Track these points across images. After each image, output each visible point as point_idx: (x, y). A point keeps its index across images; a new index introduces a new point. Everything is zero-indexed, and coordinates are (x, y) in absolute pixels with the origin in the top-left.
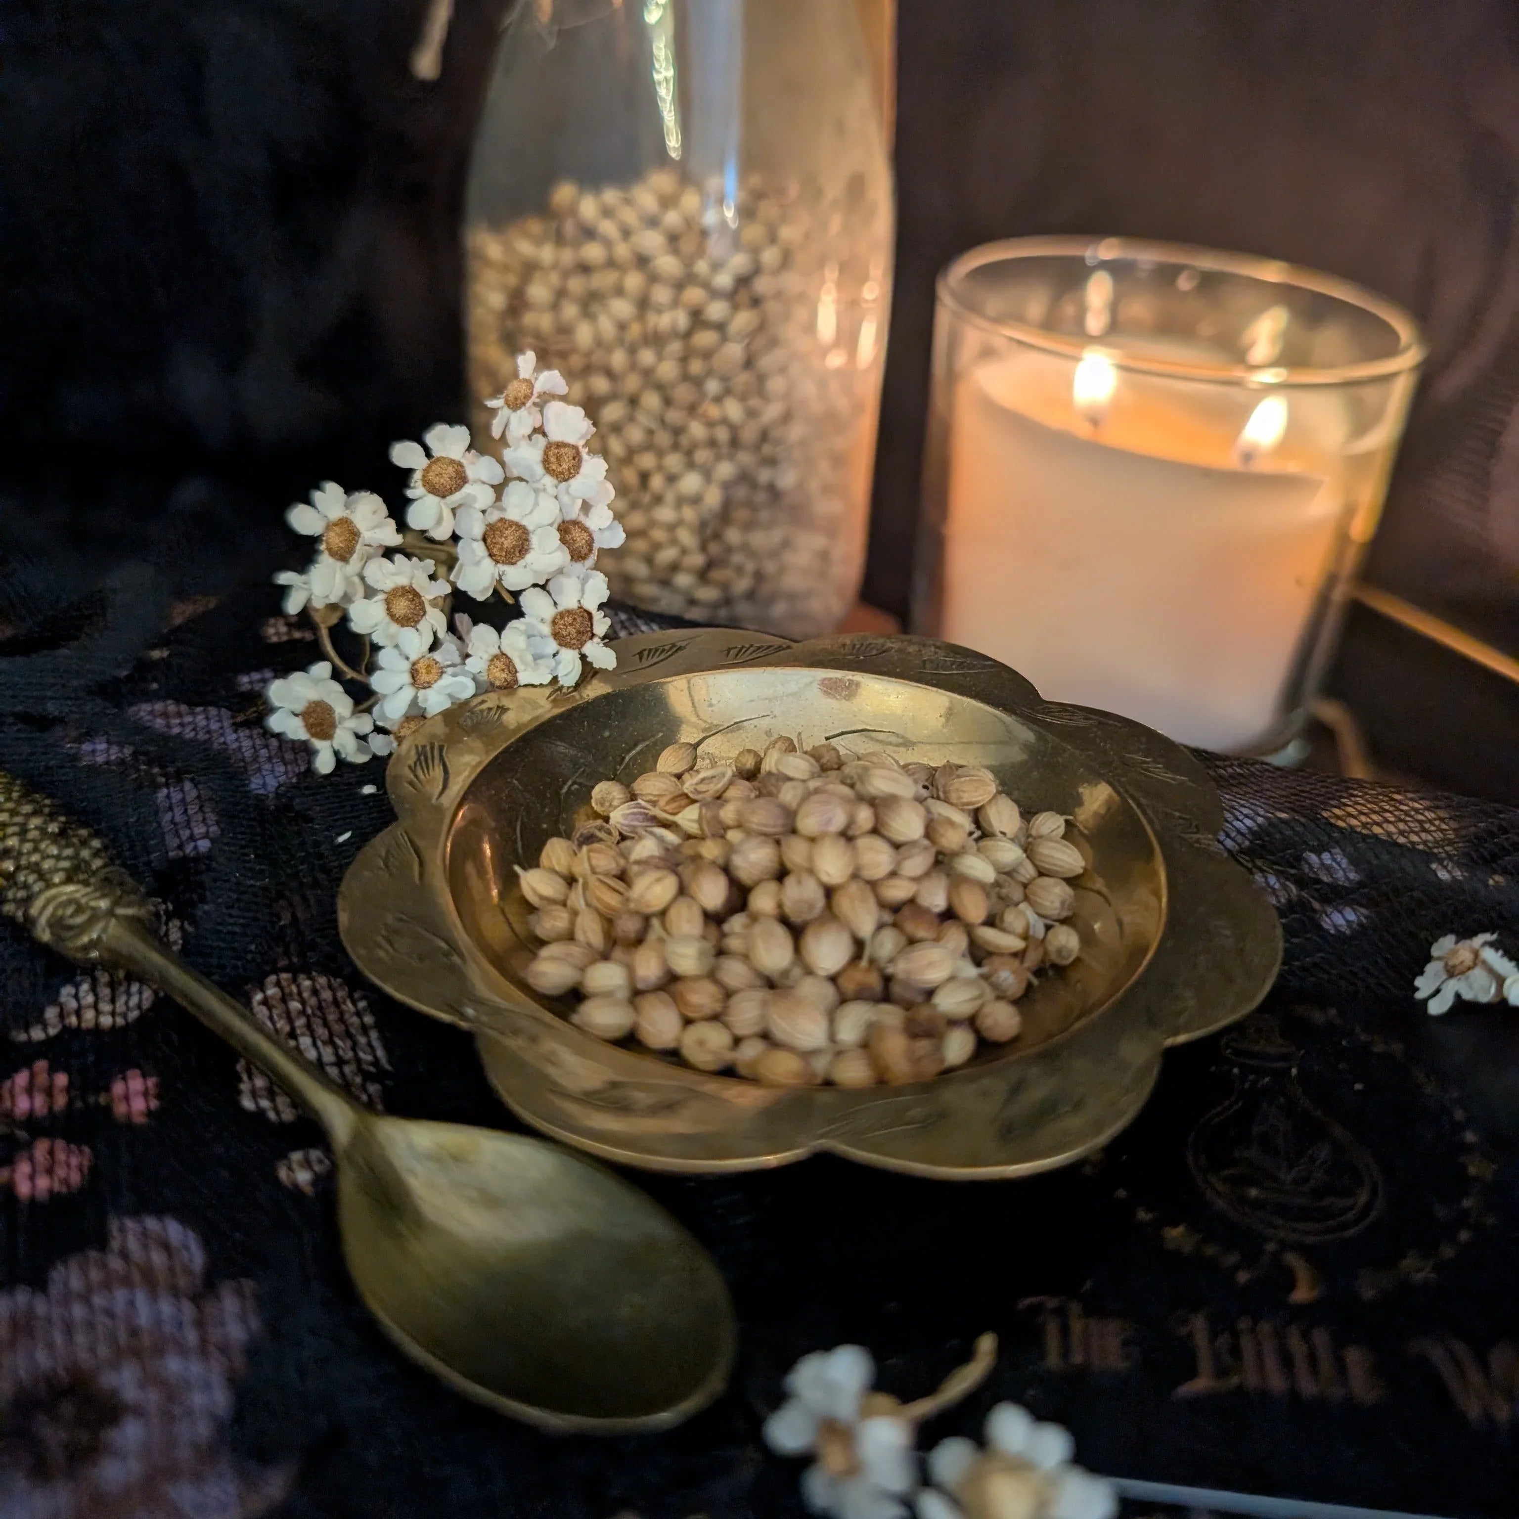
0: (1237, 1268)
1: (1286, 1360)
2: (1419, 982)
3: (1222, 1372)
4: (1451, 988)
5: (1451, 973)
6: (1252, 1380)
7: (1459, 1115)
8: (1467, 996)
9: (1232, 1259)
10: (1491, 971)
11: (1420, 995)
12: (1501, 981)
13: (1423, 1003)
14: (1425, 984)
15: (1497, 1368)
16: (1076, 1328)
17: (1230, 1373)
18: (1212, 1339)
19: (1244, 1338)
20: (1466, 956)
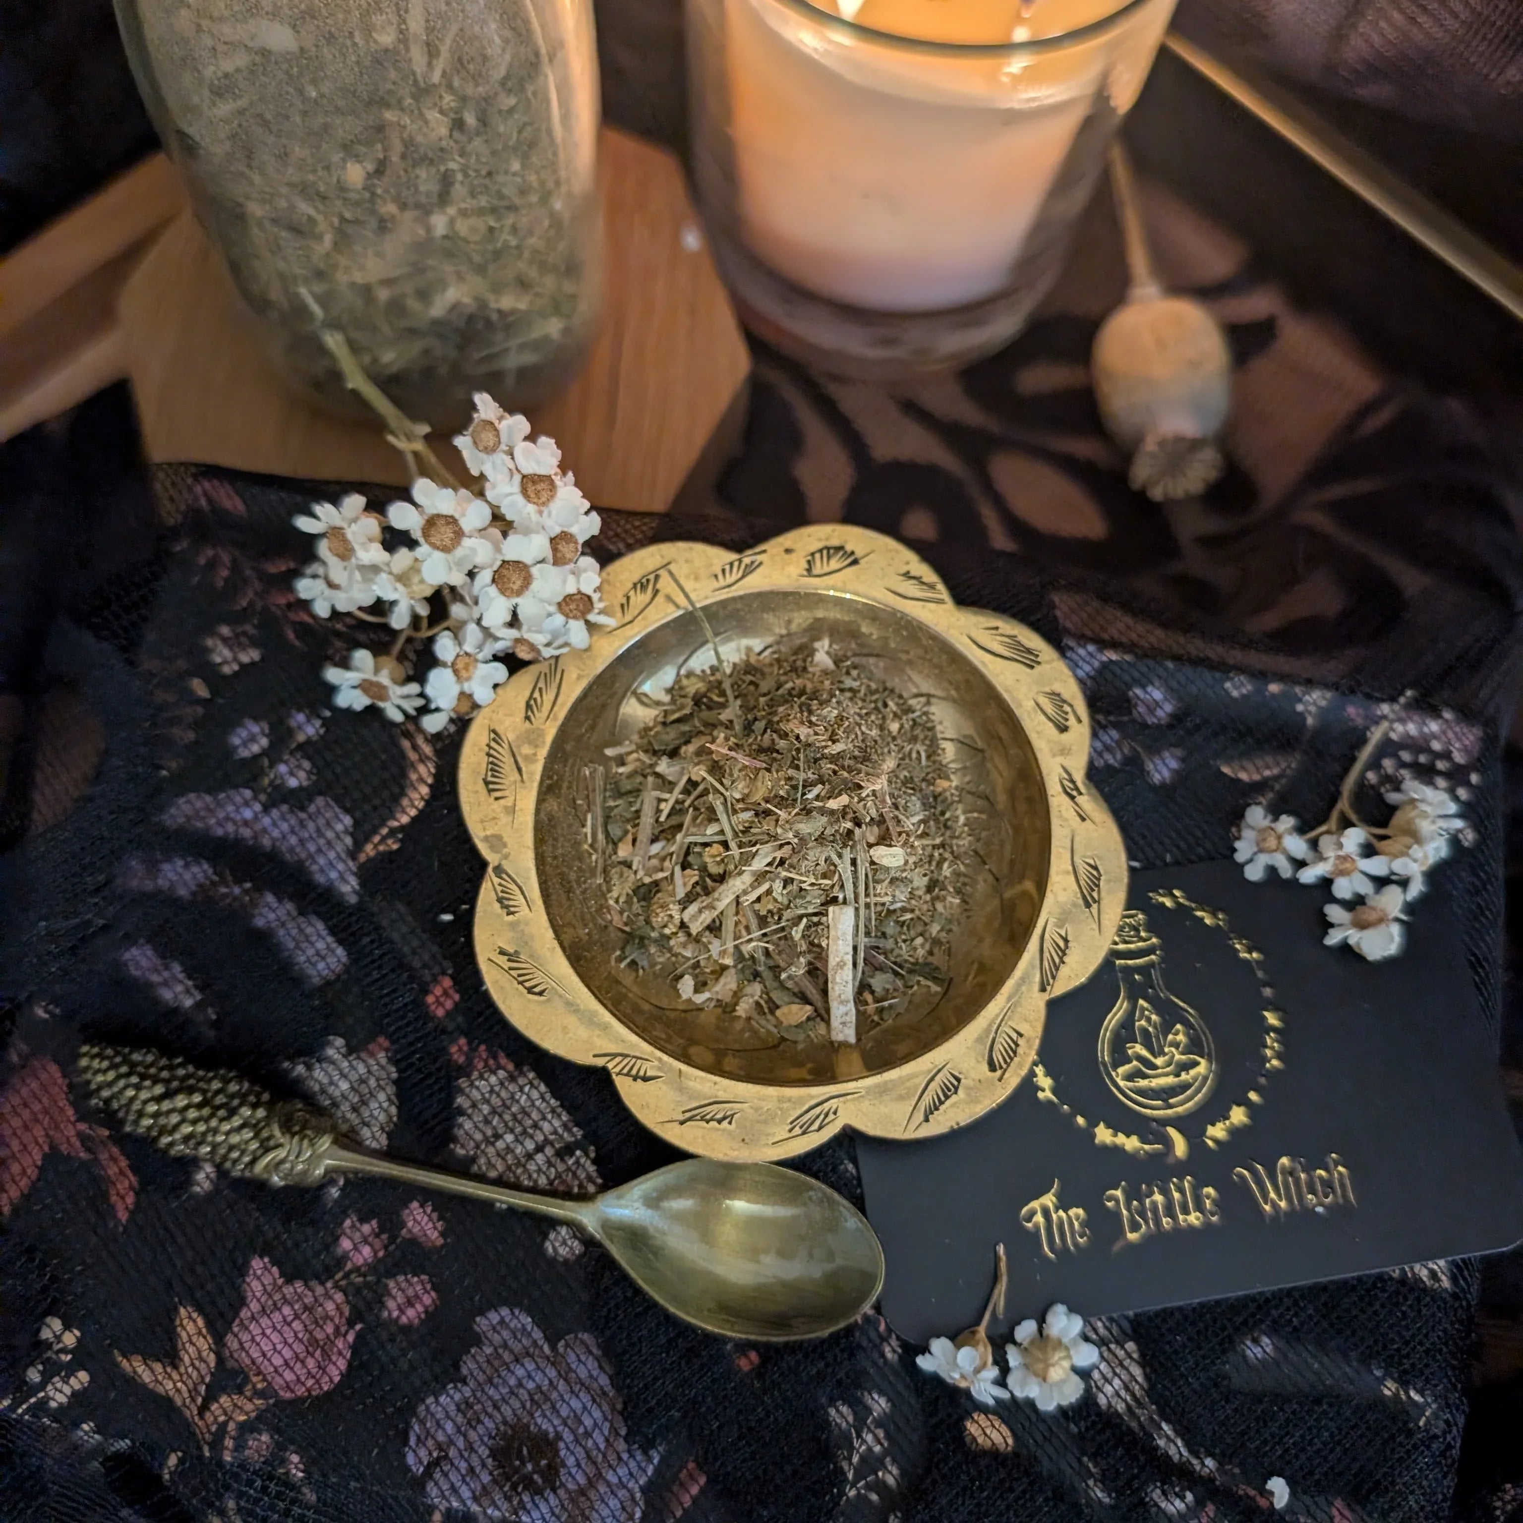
1: (1169, 1207)
2: (1237, 843)
3: (1137, 1229)
5: (1261, 847)
6: (1153, 1228)
13: (1241, 867)
14: (1243, 849)
15: (1280, 1179)
16: (1055, 1221)
17: (1140, 1227)
18: (1128, 1207)
19: (1146, 1199)
20: (1272, 842)
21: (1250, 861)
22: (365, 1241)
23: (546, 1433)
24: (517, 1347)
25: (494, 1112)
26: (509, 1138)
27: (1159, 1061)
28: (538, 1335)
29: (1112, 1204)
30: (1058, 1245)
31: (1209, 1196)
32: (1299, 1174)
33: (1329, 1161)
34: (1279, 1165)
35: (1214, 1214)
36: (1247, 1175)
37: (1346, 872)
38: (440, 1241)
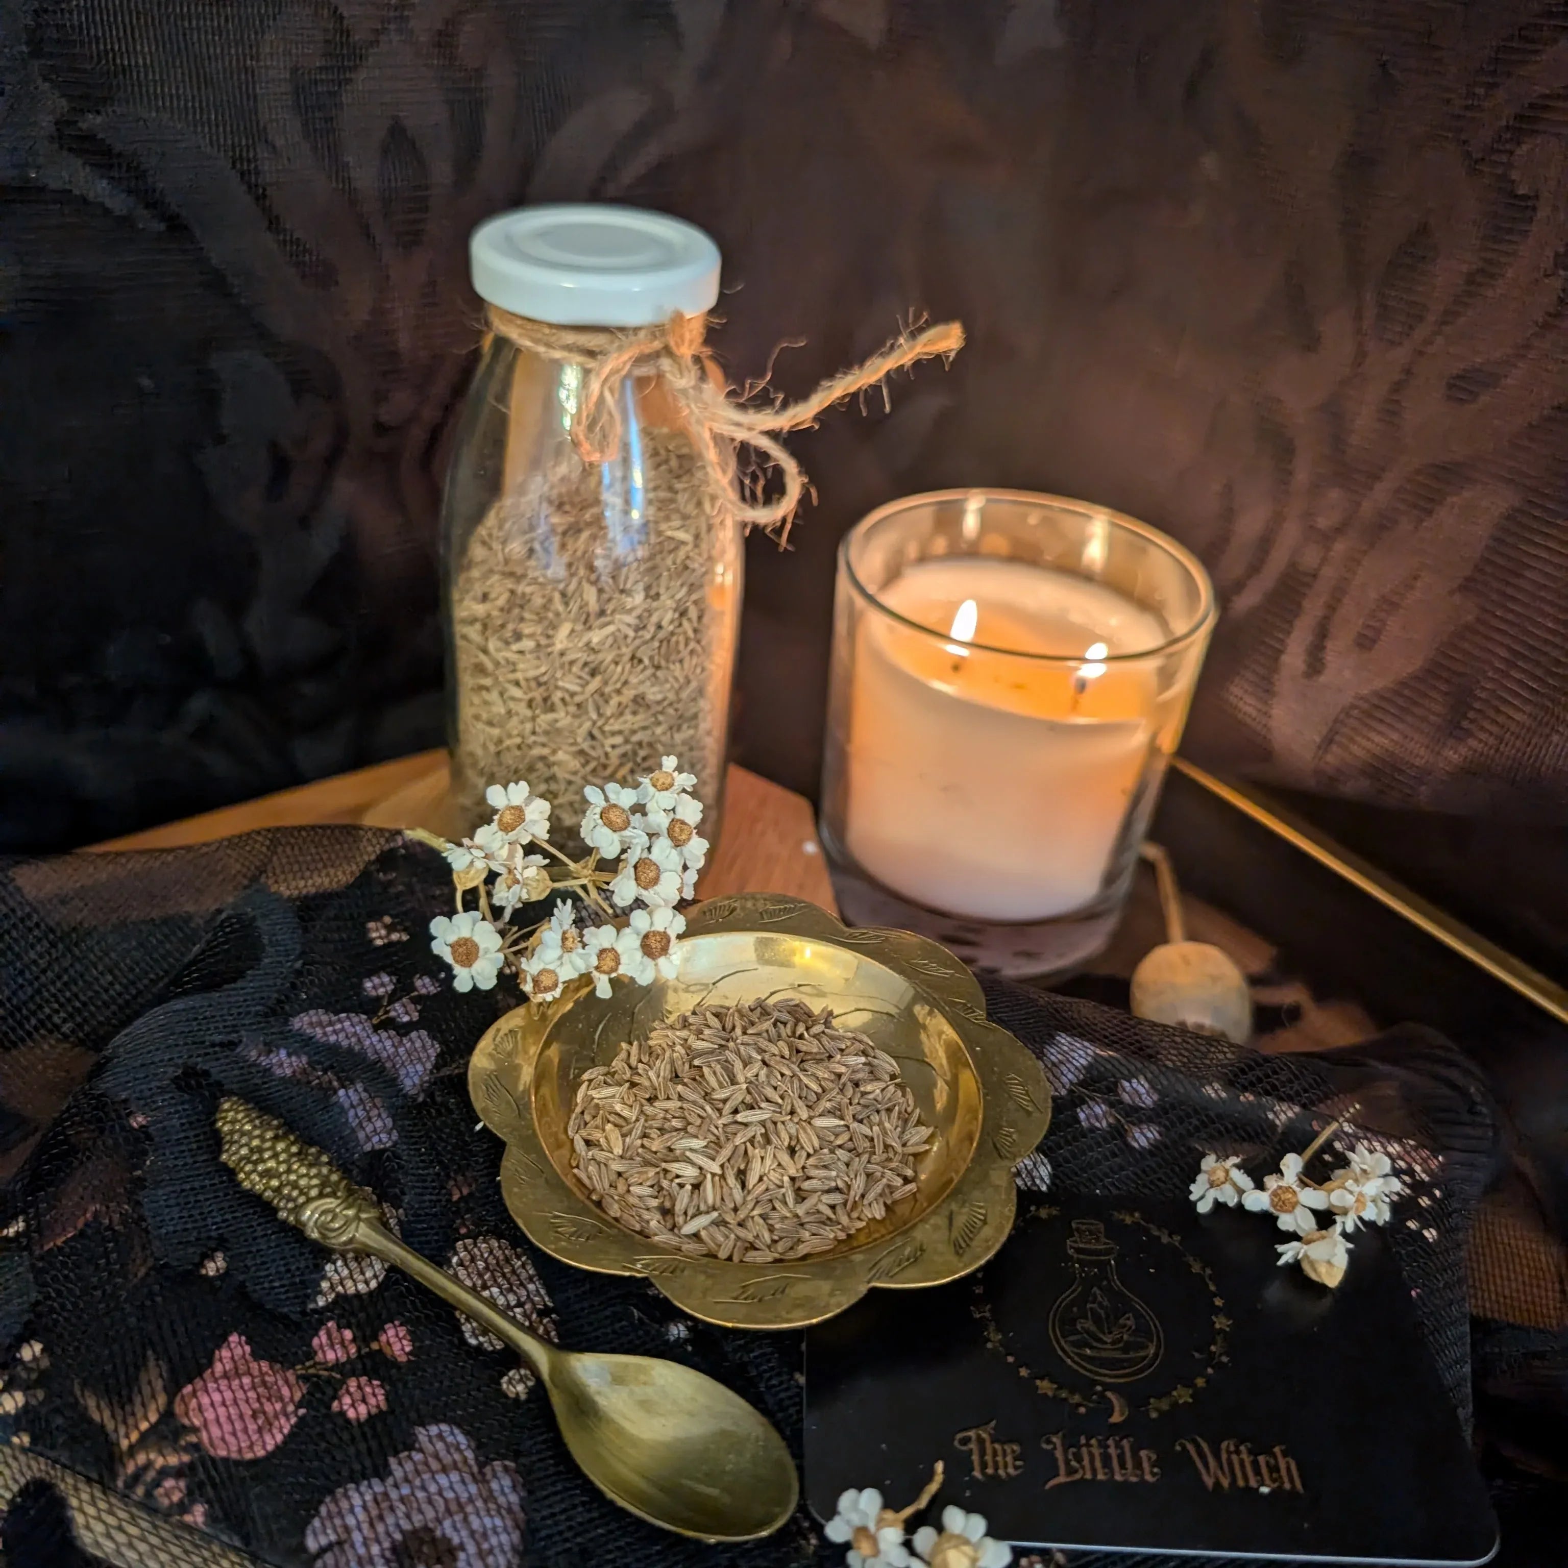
0: (1079, 1405)
1: (1106, 1460)
2: (1193, 1187)
3: (1071, 1471)
4: (1212, 1194)
5: (1212, 1185)
6: (1088, 1476)
7: (1212, 1288)
8: (1221, 1200)
9: (1077, 1398)
10: (1235, 1185)
11: (1193, 1197)
12: (1241, 1192)
13: (1194, 1204)
14: (1196, 1190)
15: (1224, 1456)
16: (989, 1451)
17: (1076, 1471)
18: (1065, 1452)
19: (1084, 1450)
20: (1221, 1175)
21: (1202, 1198)
22: (342, 1343)
23: (449, 1541)
24: (447, 1460)
25: (487, 1268)
26: (495, 1290)
27: (1108, 1339)
28: (469, 1455)
29: (1049, 1447)
30: (990, 1471)
31: (1149, 1459)
32: (1244, 1456)
33: (1277, 1450)
34: (1224, 1445)
35: (1153, 1474)
36: (1190, 1447)
37: (1290, 1207)
38: (403, 1359)
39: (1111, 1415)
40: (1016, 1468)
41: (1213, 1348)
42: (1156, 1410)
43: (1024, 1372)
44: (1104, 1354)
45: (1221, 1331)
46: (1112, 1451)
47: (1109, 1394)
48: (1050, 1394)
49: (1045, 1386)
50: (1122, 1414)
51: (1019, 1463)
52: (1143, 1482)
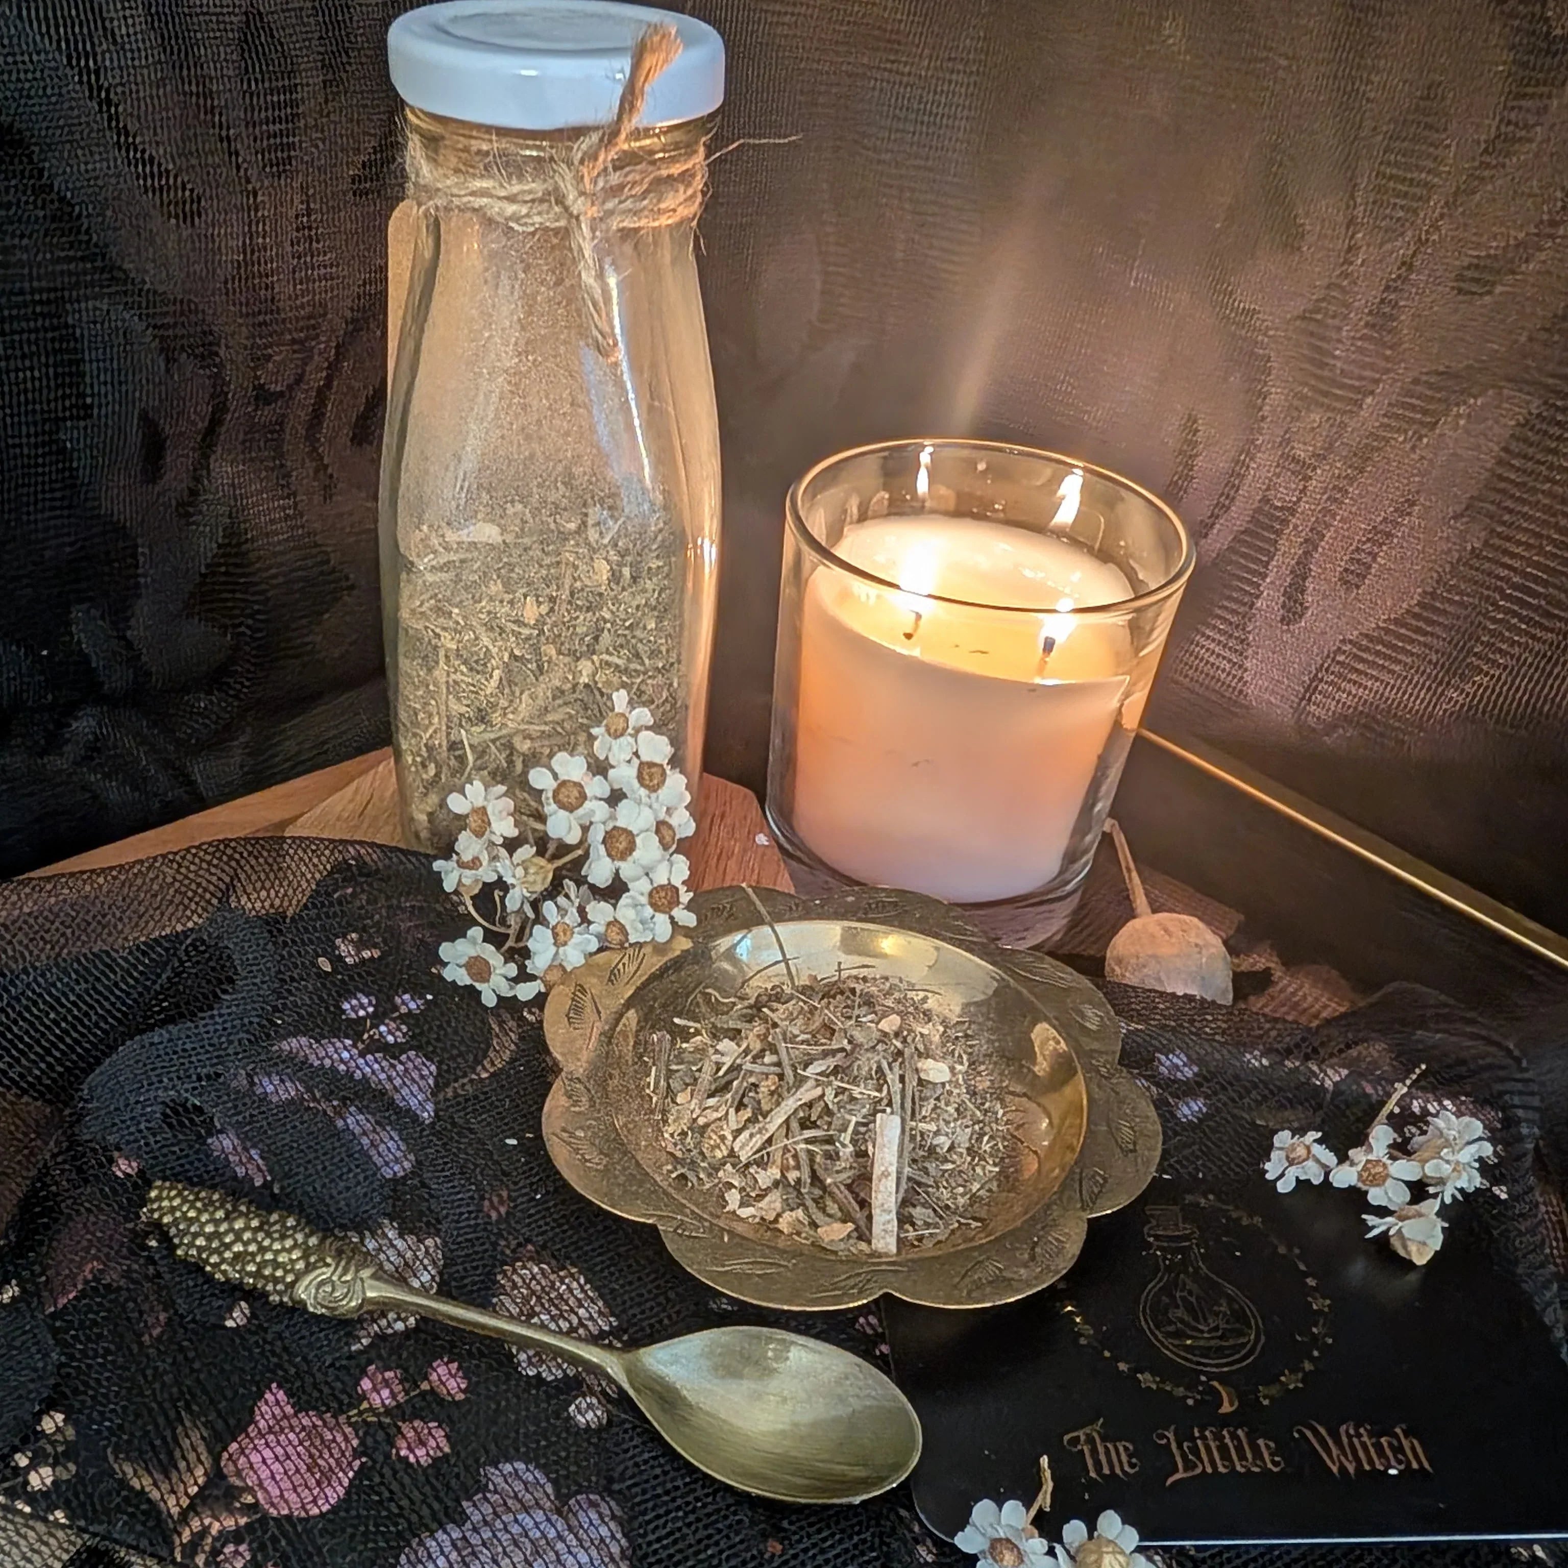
0: (1185, 1397)
1: (1225, 1453)
2: (1268, 1166)
3: (1189, 1466)
5: (1291, 1162)
6: (1208, 1470)
7: (1303, 1268)
8: (1305, 1179)
9: (1182, 1390)
10: (1318, 1161)
11: (1270, 1177)
12: (1325, 1168)
13: (1272, 1184)
14: (1273, 1168)
15: (1345, 1440)
16: (1101, 1449)
17: (1196, 1466)
18: (1180, 1447)
19: (1199, 1442)
20: (1301, 1152)
21: (1282, 1175)
22: (387, 1383)
24: (528, 1499)
25: (533, 1294)
28: (550, 1489)
29: (1164, 1442)
30: (1106, 1471)
31: (1267, 1446)
32: (1365, 1439)
33: (1398, 1430)
34: (1343, 1429)
35: (1276, 1464)
36: (1309, 1434)
37: (1379, 1180)
38: (460, 1397)
39: (1220, 1405)
40: (1132, 1466)
41: (1315, 1330)
42: (1265, 1397)
43: (1122, 1366)
44: (1202, 1343)
45: (1320, 1312)
46: (1227, 1440)
47: (1215, 1384)
48: (1154, 1387)
49: (1146, 1379)
50: (1231, 1405)
51: (1134, 1460)
52: (1266, 1472)
